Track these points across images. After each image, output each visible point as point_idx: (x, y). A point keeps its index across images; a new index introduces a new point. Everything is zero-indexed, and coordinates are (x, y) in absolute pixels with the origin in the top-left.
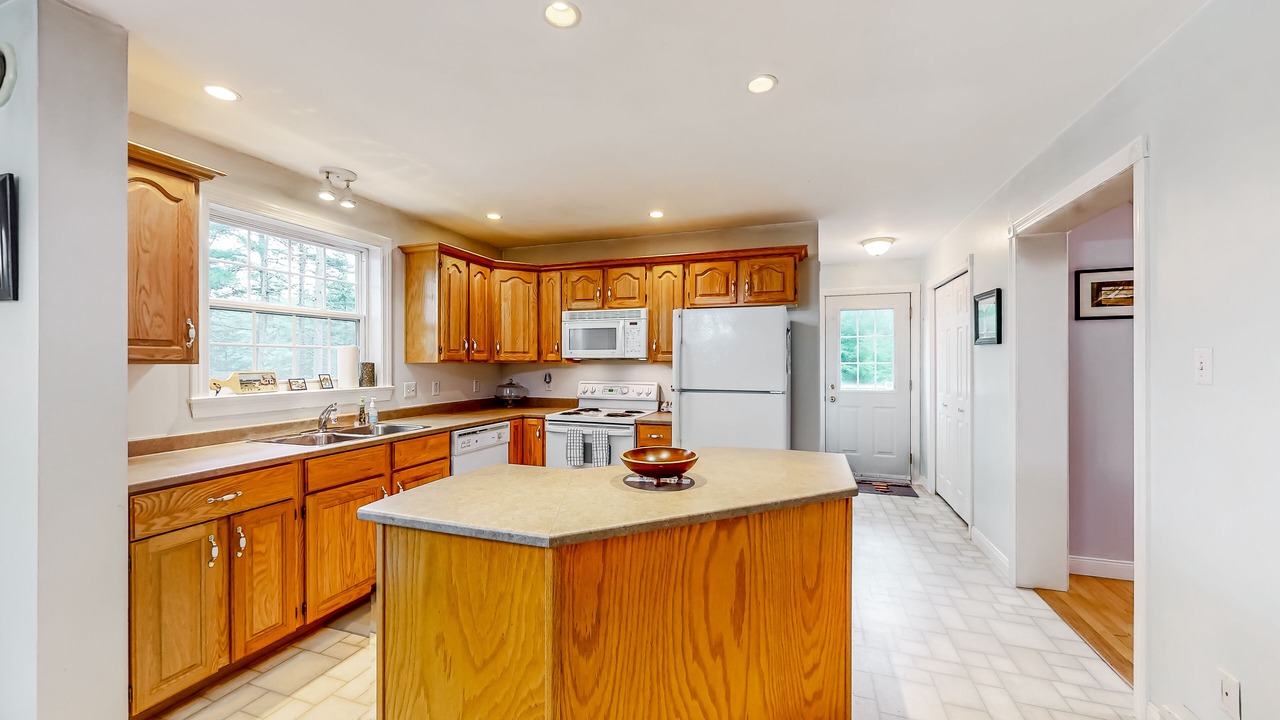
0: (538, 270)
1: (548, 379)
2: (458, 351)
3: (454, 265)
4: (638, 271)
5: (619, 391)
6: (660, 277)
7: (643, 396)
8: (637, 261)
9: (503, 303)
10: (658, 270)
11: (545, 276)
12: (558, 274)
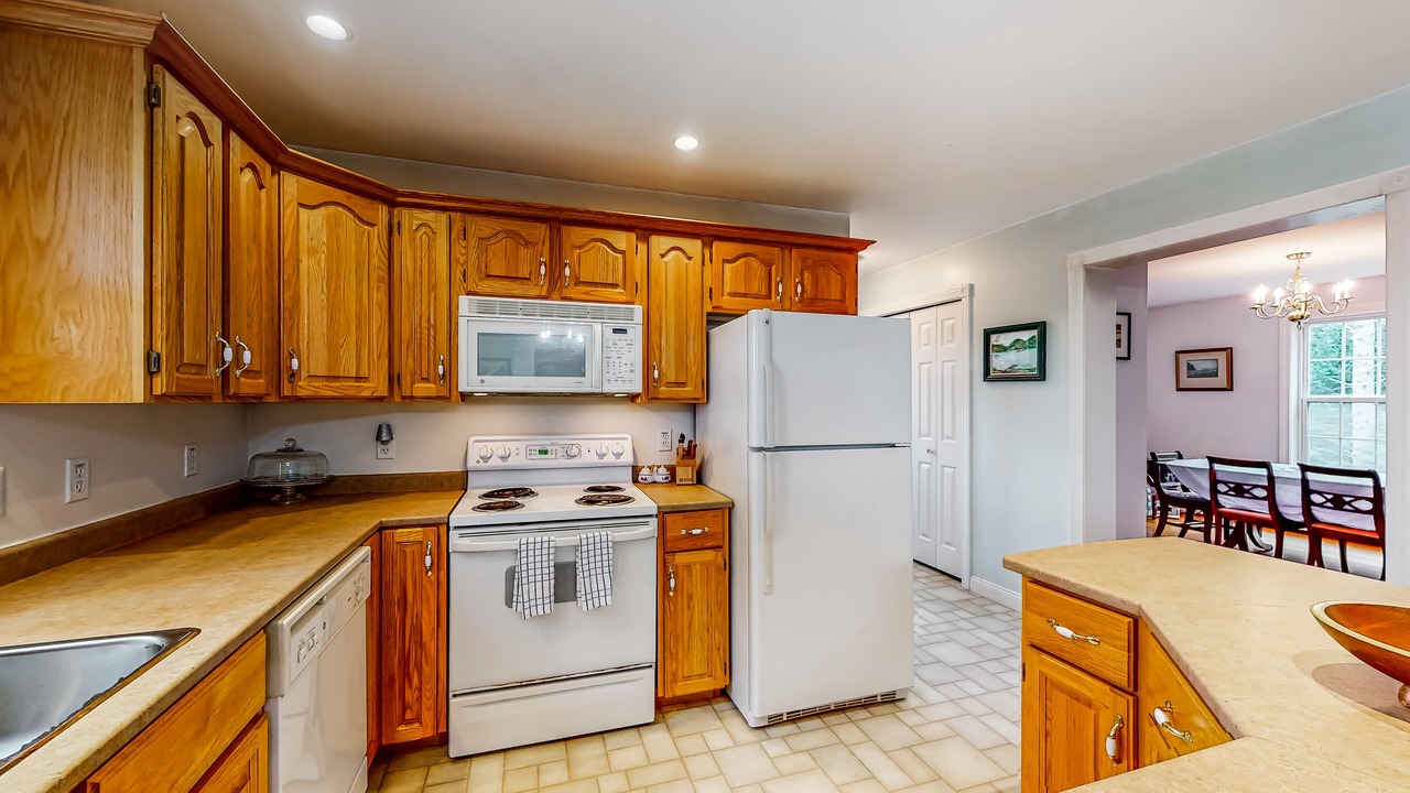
0: (390, 200)
1: (383, 435)
2: (202, 367)
3: (193, 117)
4: (622, 239)
5: (561, 452)
6: (663, 256)
7: (610, 459)
8: (622, 221)
9: (304, 259)
10: (660, 243)
11: (410, 219)
12: (444, 217)
